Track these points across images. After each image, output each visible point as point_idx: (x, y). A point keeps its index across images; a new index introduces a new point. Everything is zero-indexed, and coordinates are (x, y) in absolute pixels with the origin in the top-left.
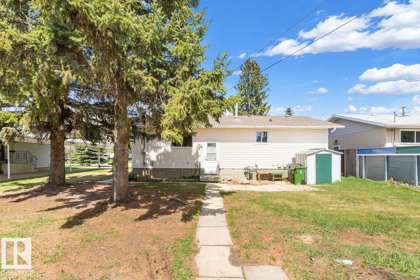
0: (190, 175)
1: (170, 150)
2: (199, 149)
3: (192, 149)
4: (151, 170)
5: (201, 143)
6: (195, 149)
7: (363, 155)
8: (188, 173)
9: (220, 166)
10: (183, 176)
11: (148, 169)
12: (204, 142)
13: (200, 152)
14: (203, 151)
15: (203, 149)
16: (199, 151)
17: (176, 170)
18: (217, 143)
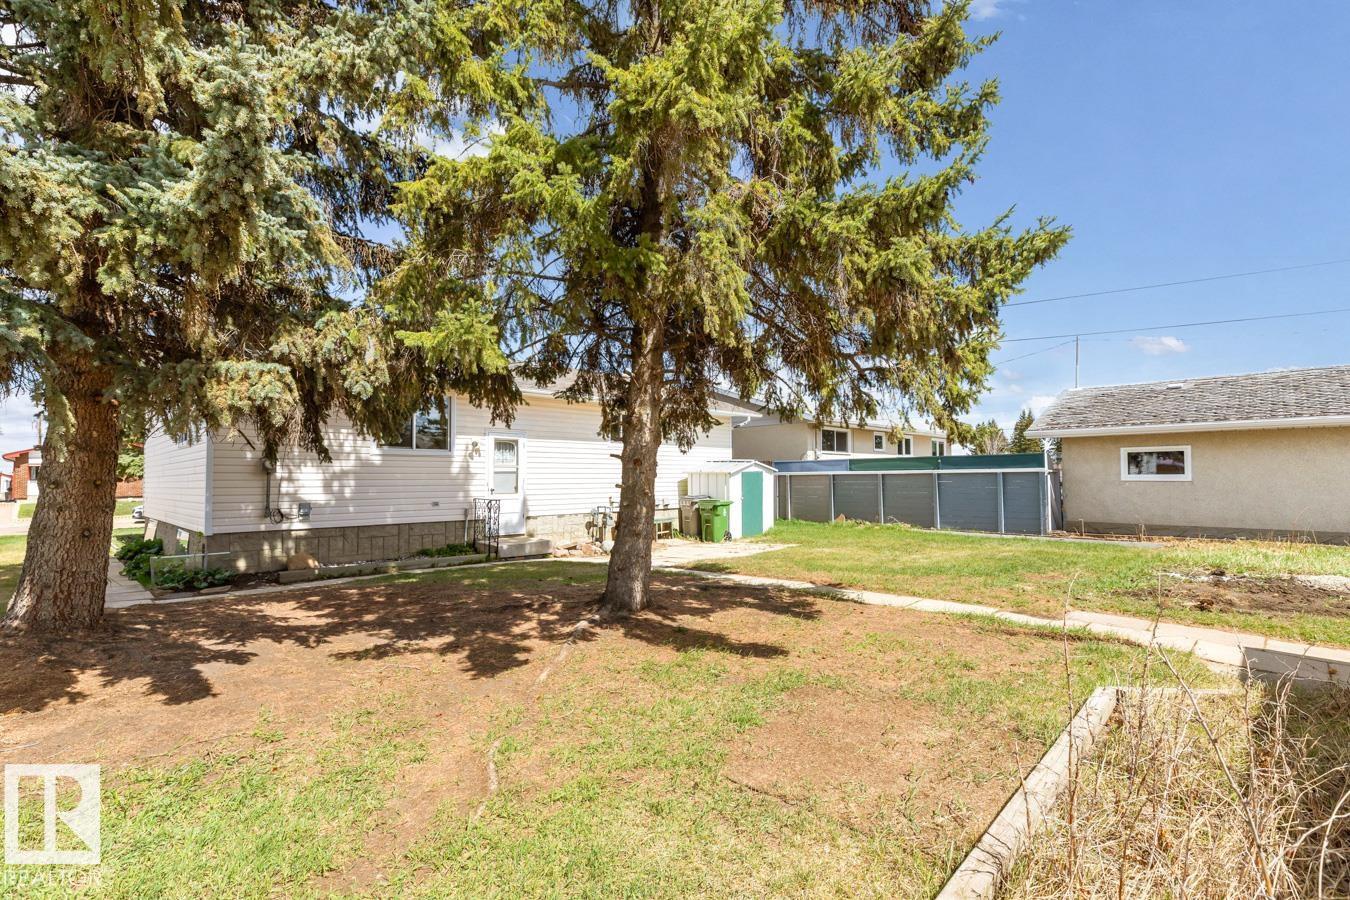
0: (442, 542)
1: (377, 460)
2: (471, 456)
3: (450, 457)
4: (298, 539)
5: (475, 438)
6: (461, 459)
7: (788, 474)
8: (435, 538)
9: (530, 508)
10: (419, 548)
11: (284, 535)
12: (485, 434)
13: (474, 466)
14: (482, 465)
15: (481, 459)
16: (472, 465)
17: (395, 531)
18: (522, 441)
